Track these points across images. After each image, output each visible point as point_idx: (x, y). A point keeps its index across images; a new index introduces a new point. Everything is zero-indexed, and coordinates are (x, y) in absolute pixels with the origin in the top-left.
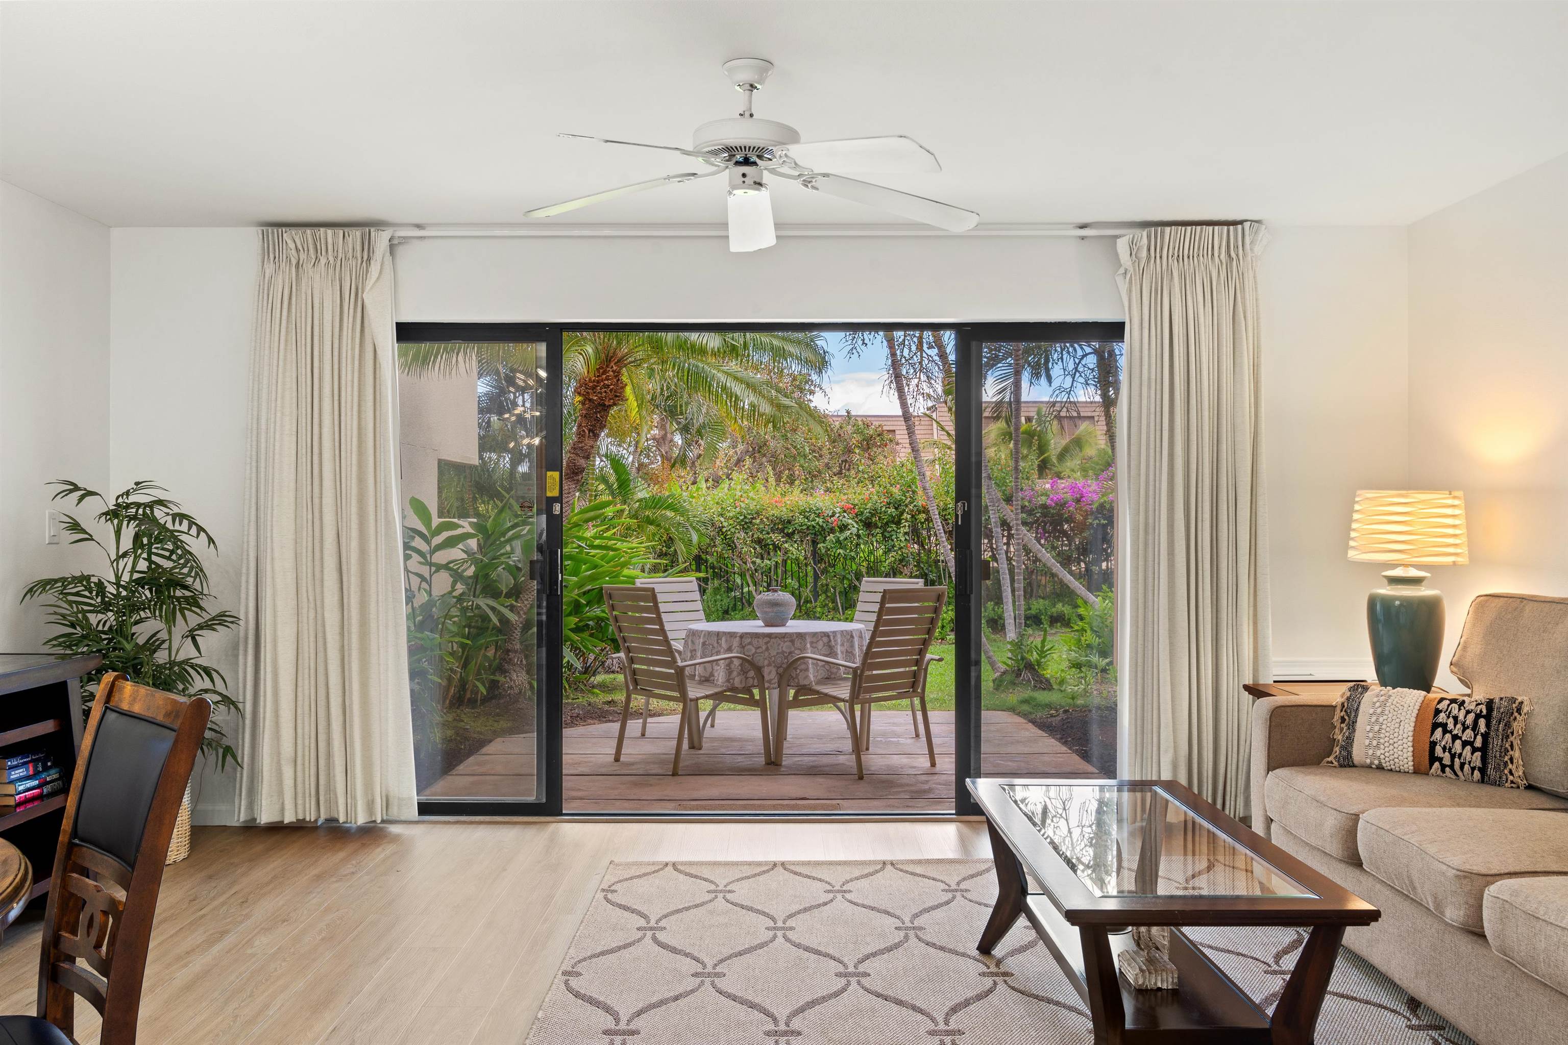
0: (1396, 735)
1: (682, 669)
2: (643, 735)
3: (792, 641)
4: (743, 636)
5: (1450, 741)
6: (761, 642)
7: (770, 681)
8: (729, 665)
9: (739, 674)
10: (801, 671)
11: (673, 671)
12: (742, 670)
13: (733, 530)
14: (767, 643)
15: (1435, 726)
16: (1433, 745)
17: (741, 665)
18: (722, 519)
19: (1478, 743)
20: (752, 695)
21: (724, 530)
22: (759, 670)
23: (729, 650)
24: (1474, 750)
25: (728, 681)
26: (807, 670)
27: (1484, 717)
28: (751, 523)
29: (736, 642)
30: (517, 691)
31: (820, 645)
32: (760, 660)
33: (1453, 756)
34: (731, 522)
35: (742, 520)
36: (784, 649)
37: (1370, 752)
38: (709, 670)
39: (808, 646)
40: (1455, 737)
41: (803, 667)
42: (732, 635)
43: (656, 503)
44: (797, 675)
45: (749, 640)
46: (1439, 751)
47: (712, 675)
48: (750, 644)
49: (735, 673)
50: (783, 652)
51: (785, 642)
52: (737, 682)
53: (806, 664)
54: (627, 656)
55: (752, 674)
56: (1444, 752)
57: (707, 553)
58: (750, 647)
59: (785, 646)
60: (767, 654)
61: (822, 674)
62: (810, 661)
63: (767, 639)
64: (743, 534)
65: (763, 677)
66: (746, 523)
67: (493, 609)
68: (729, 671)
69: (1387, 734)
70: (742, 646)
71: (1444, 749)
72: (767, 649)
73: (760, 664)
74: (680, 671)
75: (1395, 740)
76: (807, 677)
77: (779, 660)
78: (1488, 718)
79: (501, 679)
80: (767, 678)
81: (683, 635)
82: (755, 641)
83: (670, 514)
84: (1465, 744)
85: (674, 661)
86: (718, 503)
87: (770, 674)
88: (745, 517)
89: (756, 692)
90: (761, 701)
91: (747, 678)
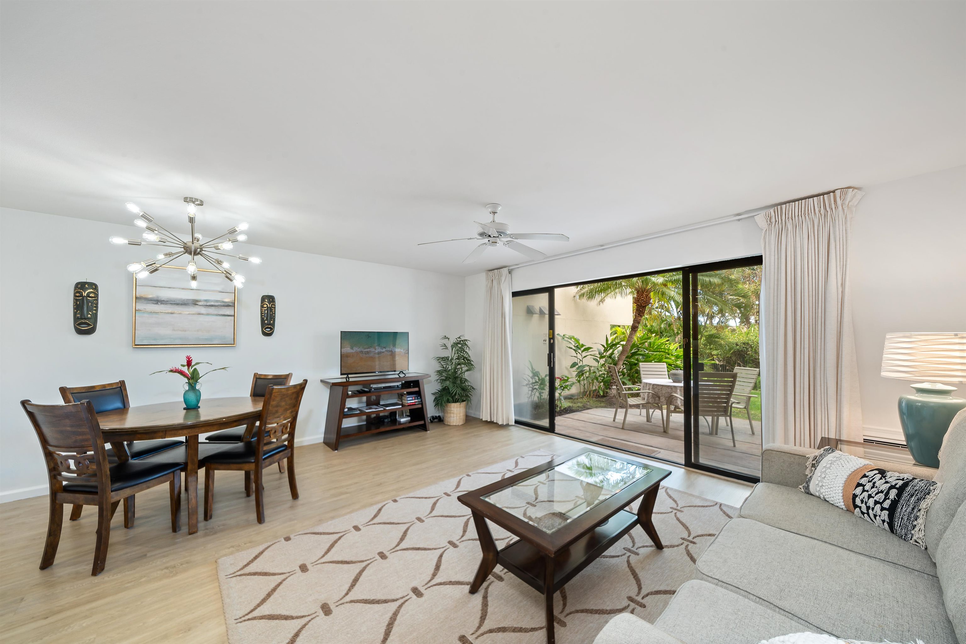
0: (833, 483)
2: (640, 415)
3: (672, 389)
4: (654, 385)
5: (866, 498)
9: (651, 398)
10: (674, 400)
12: (652, 397)
14: (661, 388)
15: (859, 485)
16: (855, 496)
17: (652, 395)
19: (887, 504)
23: (649, 389)
24: (883, 509)
27: (897, 488)
29: (651, 387)
30: (613, 395)
33: (868, 508)
36: (669, 391)
37: (818, 489)
40: (870, 496)
45: (655, 387)
46: (858, 501)
48: (656, 388)
49: (650, 398)
50: (669, 392)
51: (669, 389)
56: (862, 503)
58: (656, 389)
59: (669, 390)
60: (661, 392)
63: (661, 387)
68: (648, 397)
69: (828, 481)
70: (653, 388)
71: (862, 501)
72: (661, 390)
75: (832, 486)
76: (677, 402)
78: (901, 490)
79: (608, 391)
82: (658, 387)
84: (876, 503)
90: (661, 409)
91: (655, 400)
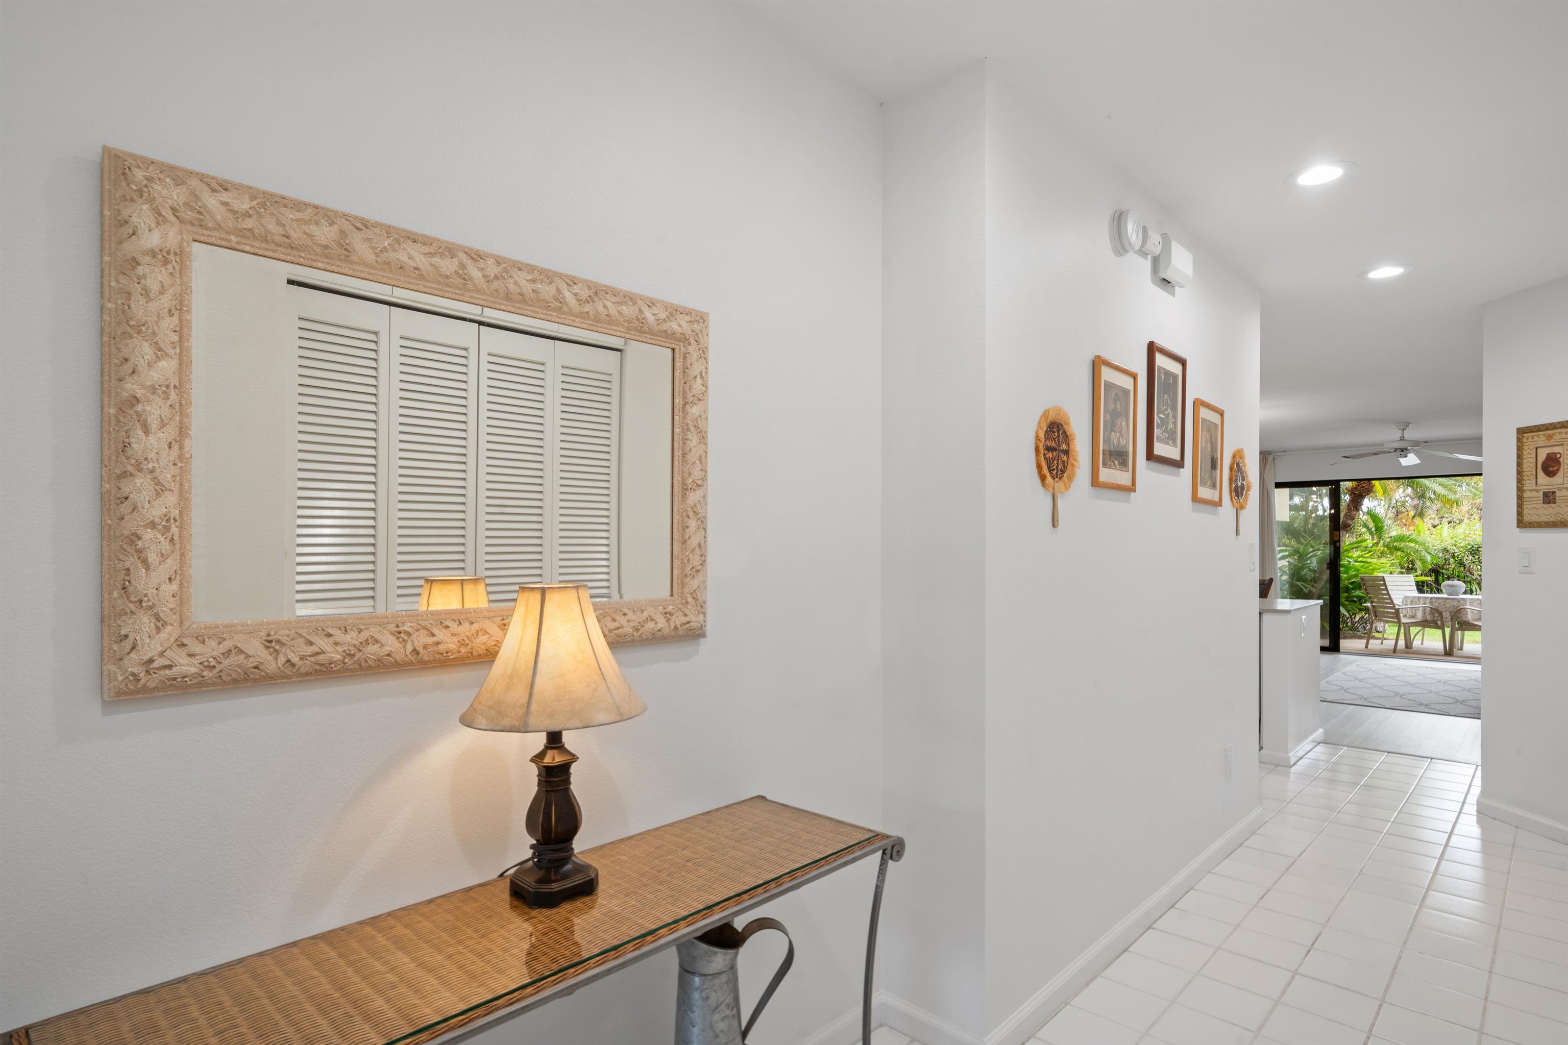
1: (1398, 609)
3: (1459, 602)
4: (1432, 598)
6: (1441, 601)
7: (1446, 618)
8: (1424, 610)
9: (1429, 614)
10: (1463, 615)
11: (1394, 611)
12: (1431, 613)
13: (1463, 555)
14: (1444, 602)
17: (1431, 611)
18: (1454, 548)
20: (1437, 623)
21: (1456, 554)
22: (1441, 614)
23: (1425, 604)
25: (1424, 617)
26: (1467, 614)
28: (1477, 550)
29: (1428, 601)
31: (1475, 604)
32: (1441, 609)
34: (1461, 549)
35: (1470, 549)
36: (1457, 606)
38: (1414, 613)
39: (1468, 603)
41: (1465, 613)
42: (1426, 598)
43: (1401, 539)
44: (1461, 617)
47: (1416, 614)
48: (1437, 603)
49: (1427, 614)
50: (1454, 606)
52: (1429, 618)
53: (1467, 612)
54: (1371, 605)
55: (1437, 615)
57: (1443, 569)
58: (1436, 605)
59: (1455, 603)
60: (1445, 608)
61: (1476, 617)
62: (1469, 610)
63: (1447, 602)
64: (1471, 557)
65: (1442, 616)
66: (1473, 550)
67: (1304, 586)
68: (1425, 613)
70: (1431, 603)
72: (1445, 604)
73: (1441, 610)
74: (1397, 611)
76: (1466, 618)
77: (1451, 609)
80: (1444, 616)
81: (1402, 597)
82: (1438, 601)
83: (1412, 545)
85: (1394, 606)
86: (1452, 538)
87: (1446, 615)
88: (1473, 547)
89: (1439, 623)
90: (1442, 628)
91: (1434, 616)
